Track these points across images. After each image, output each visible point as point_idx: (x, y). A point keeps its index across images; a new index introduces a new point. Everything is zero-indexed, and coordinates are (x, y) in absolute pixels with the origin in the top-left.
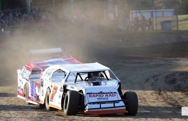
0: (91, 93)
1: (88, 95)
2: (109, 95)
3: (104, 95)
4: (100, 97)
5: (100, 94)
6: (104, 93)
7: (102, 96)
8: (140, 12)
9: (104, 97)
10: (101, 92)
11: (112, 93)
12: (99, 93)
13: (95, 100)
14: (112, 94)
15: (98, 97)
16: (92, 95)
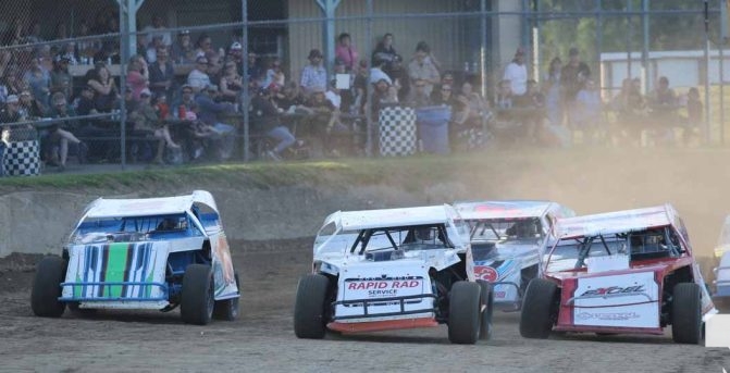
0: (358, 280)
1: (348, 284)
2: (402, 282)
3: (390, 283)
4: (377, 289)
5: (379, 282)
6: (390, 279)
7: (383, 285)
8: (644, 61)
9: (389, 288)
10: (384, 276)
11: (411, 278)
12: (377, 279)
13: (363, 294)
14: (409, 282)
15: (371, 288)
16: (358, 283)
